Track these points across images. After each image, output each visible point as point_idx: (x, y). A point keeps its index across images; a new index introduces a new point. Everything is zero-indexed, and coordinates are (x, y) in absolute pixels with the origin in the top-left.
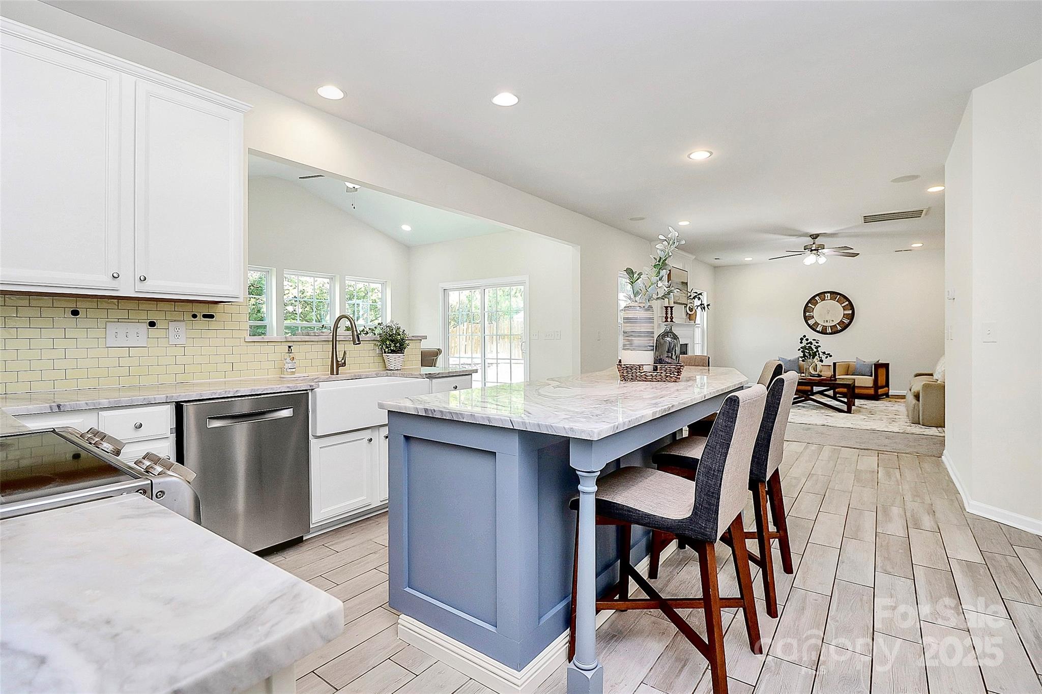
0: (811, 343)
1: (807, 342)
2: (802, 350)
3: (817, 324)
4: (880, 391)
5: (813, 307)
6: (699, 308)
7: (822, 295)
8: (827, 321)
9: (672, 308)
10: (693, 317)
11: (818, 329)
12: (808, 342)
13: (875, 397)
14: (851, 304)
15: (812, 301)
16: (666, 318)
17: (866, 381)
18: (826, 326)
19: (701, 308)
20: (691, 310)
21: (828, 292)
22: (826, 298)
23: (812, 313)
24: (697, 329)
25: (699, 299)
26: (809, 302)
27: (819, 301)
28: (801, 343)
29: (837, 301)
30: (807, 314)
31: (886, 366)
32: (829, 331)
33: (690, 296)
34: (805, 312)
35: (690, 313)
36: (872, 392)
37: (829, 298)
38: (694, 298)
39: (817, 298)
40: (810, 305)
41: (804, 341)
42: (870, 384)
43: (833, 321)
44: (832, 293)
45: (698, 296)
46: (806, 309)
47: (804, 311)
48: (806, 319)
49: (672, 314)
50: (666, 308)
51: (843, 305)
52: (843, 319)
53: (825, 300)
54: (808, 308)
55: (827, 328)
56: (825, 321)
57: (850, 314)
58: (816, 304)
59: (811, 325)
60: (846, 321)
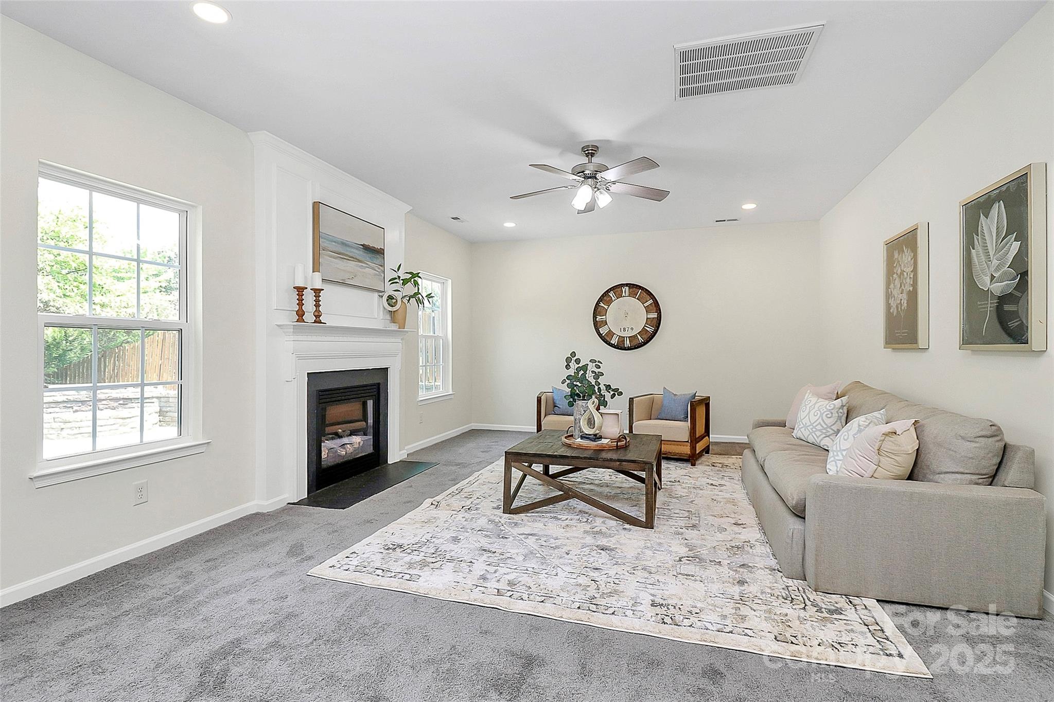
0: (585, 368)
1: (577, 366)
2: (568, 381)
3: (611, 333)
4: (700, 447)
5: (606, 307)
7: (617, 289)
8: (624, 329)
9: (317, 292)
10: (399, 316)
12: (580, 365)
13: (692, 459)
14: (656, 303)
15: (605, 298)
16: (300, 314)
17: (678, 431)
18: (624, 337)
21: (627, 285)
22: (624, 294)
23: (604, 317)
26: (600, 300)
27: (613, 299)
28: (568, 367)
29: (637, 299)
30: (599, 318)
31: (706, 402)
32: (627, 343)
34: (595, 317)
35: (394, 309)
36: (686, 450)
37: (627, 294)
39: (611, 294)
40: (601, 305)
41: (573, 365)
42: (685, 436)
43: (632, 329)
46: (597, 311)
47: (594, 313)
48: (597, 325)
49: (317, 305)
50: (300, 290)
51: (646, 305)
52: (645, 326)
53: (622, 297)
54: (599, 310)
55: (624, 340)
56: (622, 329)
57: (653, 318)
58: (609, 302)
59: (603, 335)
60: (650, 329)
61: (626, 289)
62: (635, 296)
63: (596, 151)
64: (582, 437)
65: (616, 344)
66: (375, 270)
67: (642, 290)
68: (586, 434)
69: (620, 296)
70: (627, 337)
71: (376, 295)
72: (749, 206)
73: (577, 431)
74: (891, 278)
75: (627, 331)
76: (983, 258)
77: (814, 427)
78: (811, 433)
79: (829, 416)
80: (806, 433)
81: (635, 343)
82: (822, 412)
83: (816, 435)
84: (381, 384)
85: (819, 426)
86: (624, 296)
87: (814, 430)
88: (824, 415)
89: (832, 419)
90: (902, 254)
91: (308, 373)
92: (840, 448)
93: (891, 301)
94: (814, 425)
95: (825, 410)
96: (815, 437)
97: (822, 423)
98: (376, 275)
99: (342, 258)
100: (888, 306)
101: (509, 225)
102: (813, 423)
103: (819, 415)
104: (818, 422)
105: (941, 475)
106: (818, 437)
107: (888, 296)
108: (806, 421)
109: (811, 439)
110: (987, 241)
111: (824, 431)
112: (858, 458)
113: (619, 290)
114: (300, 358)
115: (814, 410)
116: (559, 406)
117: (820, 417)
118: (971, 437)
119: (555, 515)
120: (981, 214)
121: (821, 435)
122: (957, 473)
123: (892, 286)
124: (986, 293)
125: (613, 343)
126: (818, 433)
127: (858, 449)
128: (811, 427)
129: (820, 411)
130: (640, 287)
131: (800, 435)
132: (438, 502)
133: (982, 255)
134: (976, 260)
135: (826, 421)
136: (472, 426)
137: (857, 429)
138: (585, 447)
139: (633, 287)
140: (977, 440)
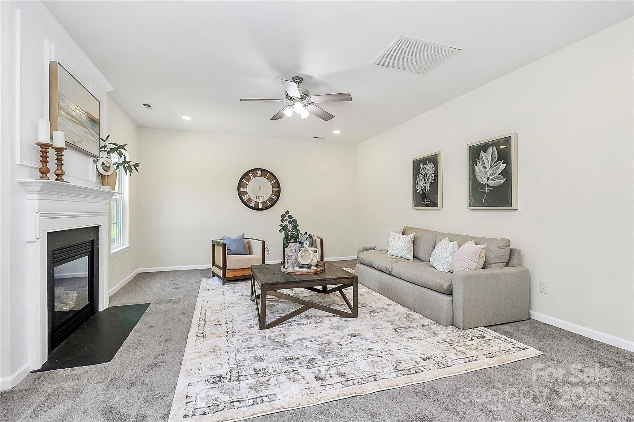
3: (250, 200)
5: (247, 183)
6: (121, 167)
8: (259, 198)
9: (59, 151)
10: (110, 180)
11: (251, 205)
14: (278, 182)
15: (246, 176)
18: (259, 202)
19: (124, 167)
20: (107, 169)
21: (260, 169)
23: (245, 189)
24: (115, 202)
25: (121, 154)
26: (243, 177)
27: (252, 177)
29: (267, 178)
30: (242, 189)
32: (261, 206)
33: (105, 146)
34: (239, 189)
35: (104, 173)
37: (260, 175)
38: (112, 151)
39: (250, 174)
40: (244, 181)
43: (264, 197)
44: (263, 170)
45: (119, 149)
46: (240, 185)
47: (238, 186)
48: (240, 194)
49: (60, 164)
50: (44, 147)
51: (272, 182)
52: (271, 195)
53: (257, 177)
54: (242, 184)
55: (259, 204)
56: (257, 197)
57: (276, 191)
58: (249, 180)
59: (245, 201)
60: (274, 198)
61: (260, 172)
62: (265, 177)
63: (301, 81)
64: (300, 267)
65: (253, 207)
66: (94, 137)
67: (269, 173)
68: (302, 265)
69: (255, 176)
70: (260, 202)
71: (92, 159)
72: (337, 132)
73: (290, 264)
74: (418, 176)
75: (260, 198)
76: (483, 170)
77: (402, 249)
78: (400, 252)
79: (408, 242)
80: (397, 252)
81: (265, 206)
82: (405, 241)
83: (404, 253)
84: (95, 241)
85: (405, 248)
86: (258, 176)
87: (402, 250)
88: (407, 241)
89: (410, 244)
90: (426, 165)
91: (48, 233)
92: (442, 257)
93: (418, 187)
94: (402, 248)
95: (407, 240)
96: (403, 254)
97: (406, 246)
98: (94, 142)
99: (75, 122)
100: (416, 189)
101: (186, 118)
102: (401, 247)
103: (404, 243)
104: (404, 246)
105: (493, 265)
106: (404, 254)
107: (415, 185)
108: (397, 246)
109: (400, 255)
110: (485, 163)
111: (407, 250)
112: (467, 260)
113: (255, 172)
114: (43, 218)
115: (400, 240)
116: (230, 249)
117: (404, 244)
118: (502, 247)
119: (298, 322)
120: (481, 151)
121: (406, 252)
122: (499, 263)
123: (418, 180)
124: (484, 185)
125: (252, 206)
126: (404, 252)
127: (467, 256)
128: (400, 249)
129: (404, 240)
130: (268, 172)
131: (393, 253)
132: (203, 334)
133: (481, 168)
134: (478, 170)
135: (407, 245)
136: (139, 270)
137: (452, 247)
138: (306, 273)
139: (264, 171)
140: (505, 248)
